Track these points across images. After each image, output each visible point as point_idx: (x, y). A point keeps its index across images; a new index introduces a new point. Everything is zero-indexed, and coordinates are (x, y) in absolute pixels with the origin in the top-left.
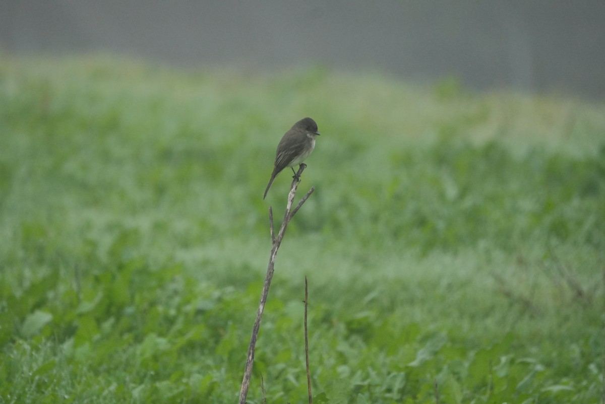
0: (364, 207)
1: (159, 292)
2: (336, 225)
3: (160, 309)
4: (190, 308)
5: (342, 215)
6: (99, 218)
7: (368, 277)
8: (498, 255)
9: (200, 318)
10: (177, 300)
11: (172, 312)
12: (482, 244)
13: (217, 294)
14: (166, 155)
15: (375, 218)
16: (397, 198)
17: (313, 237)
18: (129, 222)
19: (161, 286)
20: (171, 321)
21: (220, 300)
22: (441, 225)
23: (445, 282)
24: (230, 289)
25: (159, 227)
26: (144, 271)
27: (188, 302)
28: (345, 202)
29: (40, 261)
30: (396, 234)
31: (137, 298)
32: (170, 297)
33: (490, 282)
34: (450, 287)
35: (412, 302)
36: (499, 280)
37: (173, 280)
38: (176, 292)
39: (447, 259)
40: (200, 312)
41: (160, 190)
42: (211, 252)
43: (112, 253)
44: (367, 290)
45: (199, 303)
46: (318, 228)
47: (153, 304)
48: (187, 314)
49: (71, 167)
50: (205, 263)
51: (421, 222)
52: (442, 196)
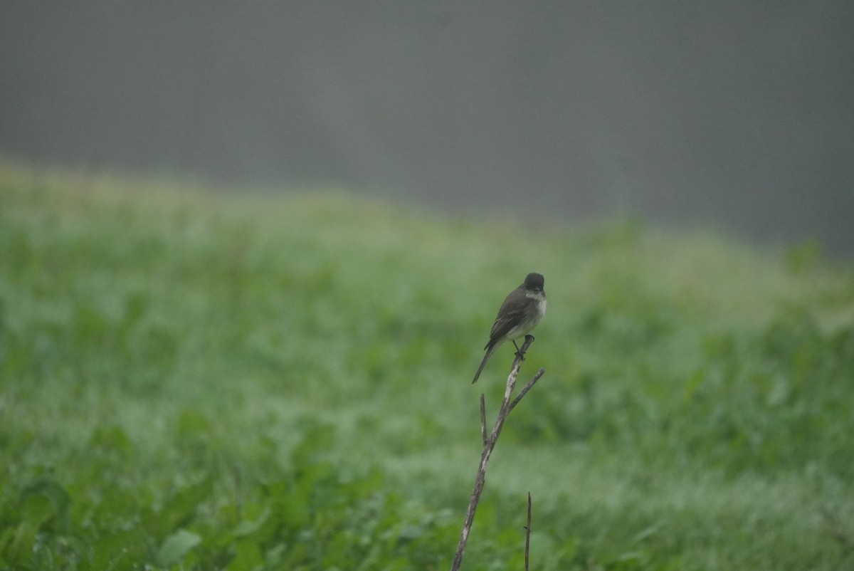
0: (652, 409)
1: (349, 511)
2: (611, 432)
3: (349, 534)
4: (389, 535)
5: (621, 419)
6: (287, 410)
7: (650, 506)
8: (833, 485)
9: (403, 549)
10: (373, 524)
11: (365, 540)
12: (811, 468)
13: (428, 517)
14: (393, 329)
15: (665, 426)
16: (699, 398)
17: (578, 447)
18: (327, 417)
19: (353, 503)
20: (362, 552)
21: (431, 525)
22: (756, 439)
23: (753, 517)
24: (447, 512)
25: (366, 425)
26: (331, 482)
27: (387, 527)
28: (627, 402)
29: (199, 465)
30: (693, 448)
31: (319, 519)
32: (365, 520)
33: (816, 520)
34: (760, 524)
35: (706, 543)
36: (830, 518)
37: (370, 497)
38: (373, 513)
39: (760, 485)
40: (403, 541)
41: (377, 375)
42: (435, 462)
43: (298, 457)
44: (645, 524)
45: (403, 529)
46: (585, 436)
47: (340, 527)
48: (384, 543)
49: (260, 339)
50: (424, 476)
51: (730, 434)
52: (760, 399)
